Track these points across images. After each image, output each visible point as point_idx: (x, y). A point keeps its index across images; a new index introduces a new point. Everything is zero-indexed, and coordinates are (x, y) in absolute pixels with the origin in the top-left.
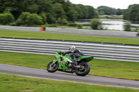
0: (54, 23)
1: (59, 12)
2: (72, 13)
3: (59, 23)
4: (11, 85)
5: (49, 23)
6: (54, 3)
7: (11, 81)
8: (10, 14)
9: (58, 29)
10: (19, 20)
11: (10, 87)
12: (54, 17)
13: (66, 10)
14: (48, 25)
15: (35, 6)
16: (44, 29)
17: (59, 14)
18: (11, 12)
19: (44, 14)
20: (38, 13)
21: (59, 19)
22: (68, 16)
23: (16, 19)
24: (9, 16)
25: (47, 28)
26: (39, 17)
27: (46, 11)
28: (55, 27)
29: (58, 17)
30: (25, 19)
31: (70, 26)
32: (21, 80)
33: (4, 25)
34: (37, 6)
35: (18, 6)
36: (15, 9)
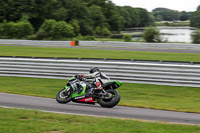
0: (90, 33)
1: (97, 19)
2: (116, 19)
3: (97, 33)
4: (30, 125)
5: (83, 35)
6: (89, 5)
7: (30, 119)
8: (28, 23)
9: (97, 43)
10: (41, 30)
11: (29, 128)
12: (90, 25)
13: (108, 15)
14: (82, 37)
15: (63, 11)
16: (77, 43)
17: (97, 21)
18: (29, 20)
19: (76, 22)
20: (68, 21)
21: (98, 28)
22: (110, 23)
23: (36, 30)
24: (26, 26)
25: (81, 42)
26: (69, 26)
27: (79, 17)
28: (93, 39)
29: (96, 25)
30: (49, 29)
31: (114, 37)
32: (45, 118)
33: (19, 38)
34: (66, 11)
36: (34, 16)
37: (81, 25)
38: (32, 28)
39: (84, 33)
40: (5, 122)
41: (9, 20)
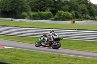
0: (80, 18)
1: (84, 11)
2: (93, 11)
3: (84, 18)
5: (77, 18)
6: (80, 4)
7: (57, 58)
8: (50, 12)
9: (84, 22)
10: (56, 16)
11: (57, 62)
12: (80, 13)
13: (89, 9)
14: (76, 19)
16: (74, 22)
18: (50, 11)
19: (73, 12)
20: (69, 11)
21: (84, 15)
22: (90, 13)
23: (54, 16)
24: (49, 14)
25: (76, 22)
26: (70, 14)
27: (75, 9)
28: (82, 20)
29: (83, 14)
31: (92, 20)
32: (63, 58)
33: (46, 19)
34: (68, 6)
35: (55, 7)
36: (53, 9)
37: (76, 13)
40: (45, 59)
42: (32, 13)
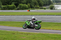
2: (41, 3)
3: (36, 7)
4: (16, 36)
8: (14, 5)
10: (18, 7)
11: (15, 37)
12: (33, 5)
13: (39, 2)
14: (31, 9)
16: (29, 11)
17: (35, 4)
18: (14, 4)
19: (29, 4)
20: (26, 4)
21: (36, 6)
22: (39, 4)
23: (17, 7)
25: (30, 10)
26: (27, 6)
27: (30, 3)
28: (34, 9)
29: (35, 5)
30: (21, 7)
31: (41, 8)
34: (26, 1)
36: (16, 3)
37: (30, 5)
38: (15, 6)
39: (32, 7)
40: (8, 35)
41: (8, 4)
42: (3, 6)
